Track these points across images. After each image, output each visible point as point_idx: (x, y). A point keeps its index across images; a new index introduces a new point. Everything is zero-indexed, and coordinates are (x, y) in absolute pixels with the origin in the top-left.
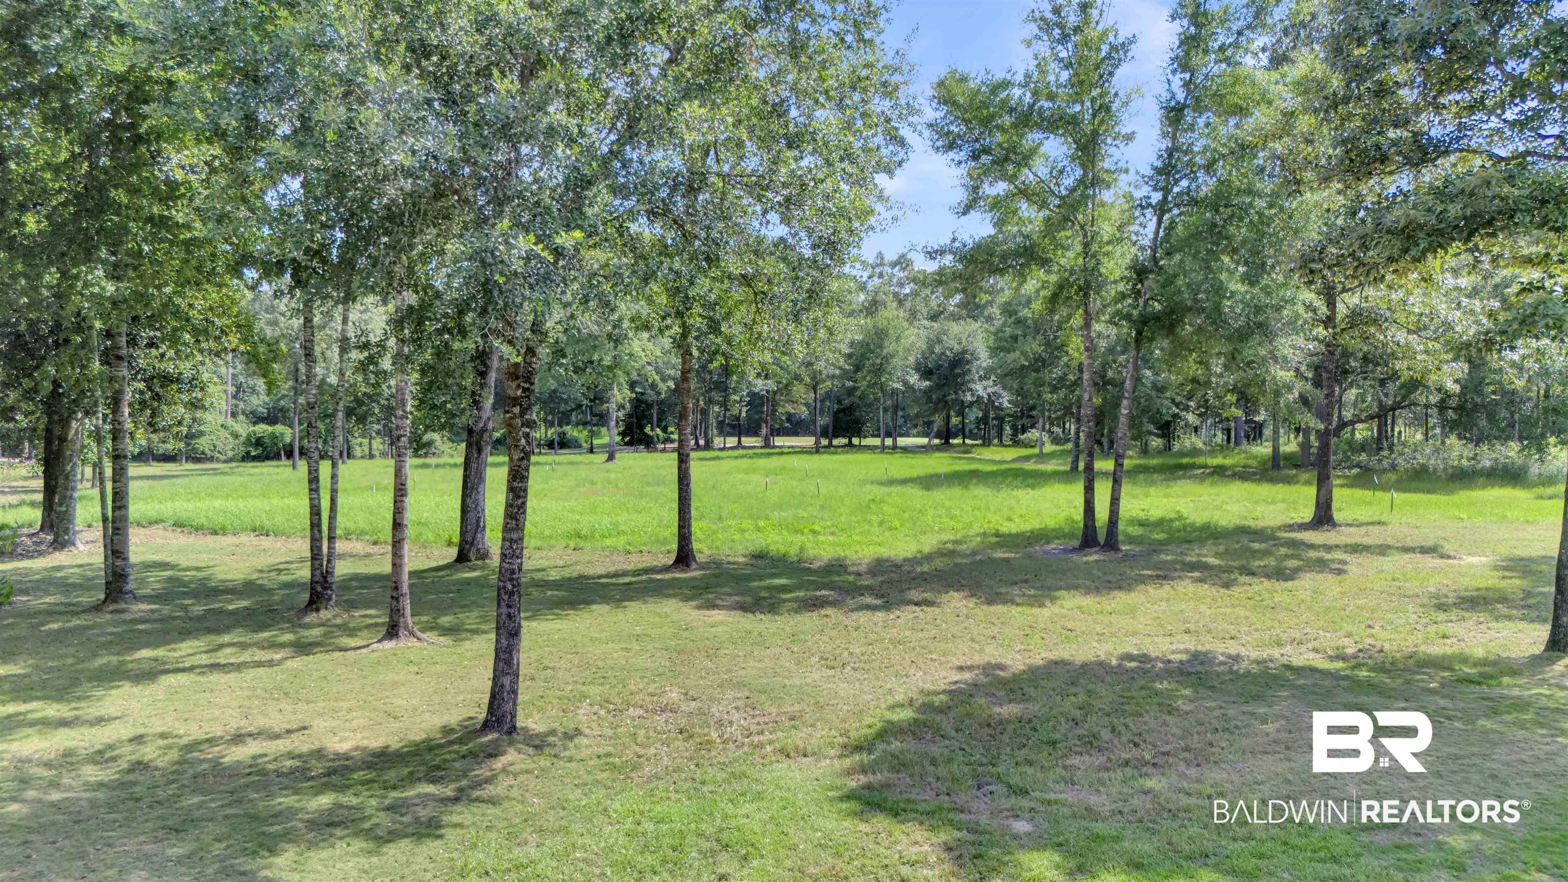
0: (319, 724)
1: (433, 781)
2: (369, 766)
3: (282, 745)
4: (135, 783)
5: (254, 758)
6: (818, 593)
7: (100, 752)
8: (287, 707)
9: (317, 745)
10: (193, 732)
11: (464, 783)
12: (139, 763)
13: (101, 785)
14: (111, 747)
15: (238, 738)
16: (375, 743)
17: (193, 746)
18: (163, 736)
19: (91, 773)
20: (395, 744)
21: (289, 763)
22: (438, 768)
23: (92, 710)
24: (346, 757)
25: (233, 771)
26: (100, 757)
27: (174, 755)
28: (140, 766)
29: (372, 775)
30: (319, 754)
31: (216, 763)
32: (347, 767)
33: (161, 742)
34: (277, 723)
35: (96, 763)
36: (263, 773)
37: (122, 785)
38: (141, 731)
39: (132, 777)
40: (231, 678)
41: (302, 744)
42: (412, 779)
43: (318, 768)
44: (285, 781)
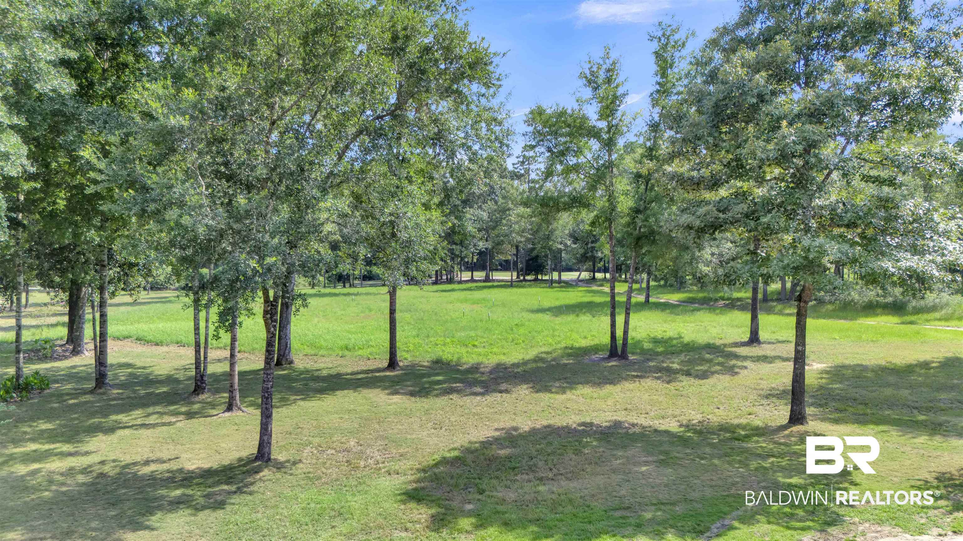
0: (184, 456)
1: (227, 484)
2: (202, 476)
3: (165, 466)
4: (98, 483)
5: (152, 472)
6: (454, 385)
7: (85, 469)
8: (171, 447)
9: (181, 466)
10: (127, 459)
11: (241, 485)
12: (102, 474)
13: (84, 484)
14: (90, 466)
15: (147, 463)
16: (206, 466)
17: (127, 466)
18: (114, 461)
19: (81, 478)
20: (215, 466)
21: (167, 475)
22: (231, 478)
23: (84, 448)
24: (192, 472)
25: (143, 478)
26: (85, 471)
27: (118, 470)
28: (102, 475)
29: (201, 480)
30: (181, 471)
31: (135, 474)
32: (191, 477)
33: (112, 464)
34: (165, 455)
35: (83, 473)
36: (154, 479)
37: (93, 484)
38: (104, 458)
39: (97, 481)
40: (149, 432)
41: (174, 466)
42: (219, 483)
43: (179, 477)
44: (163, 483)
